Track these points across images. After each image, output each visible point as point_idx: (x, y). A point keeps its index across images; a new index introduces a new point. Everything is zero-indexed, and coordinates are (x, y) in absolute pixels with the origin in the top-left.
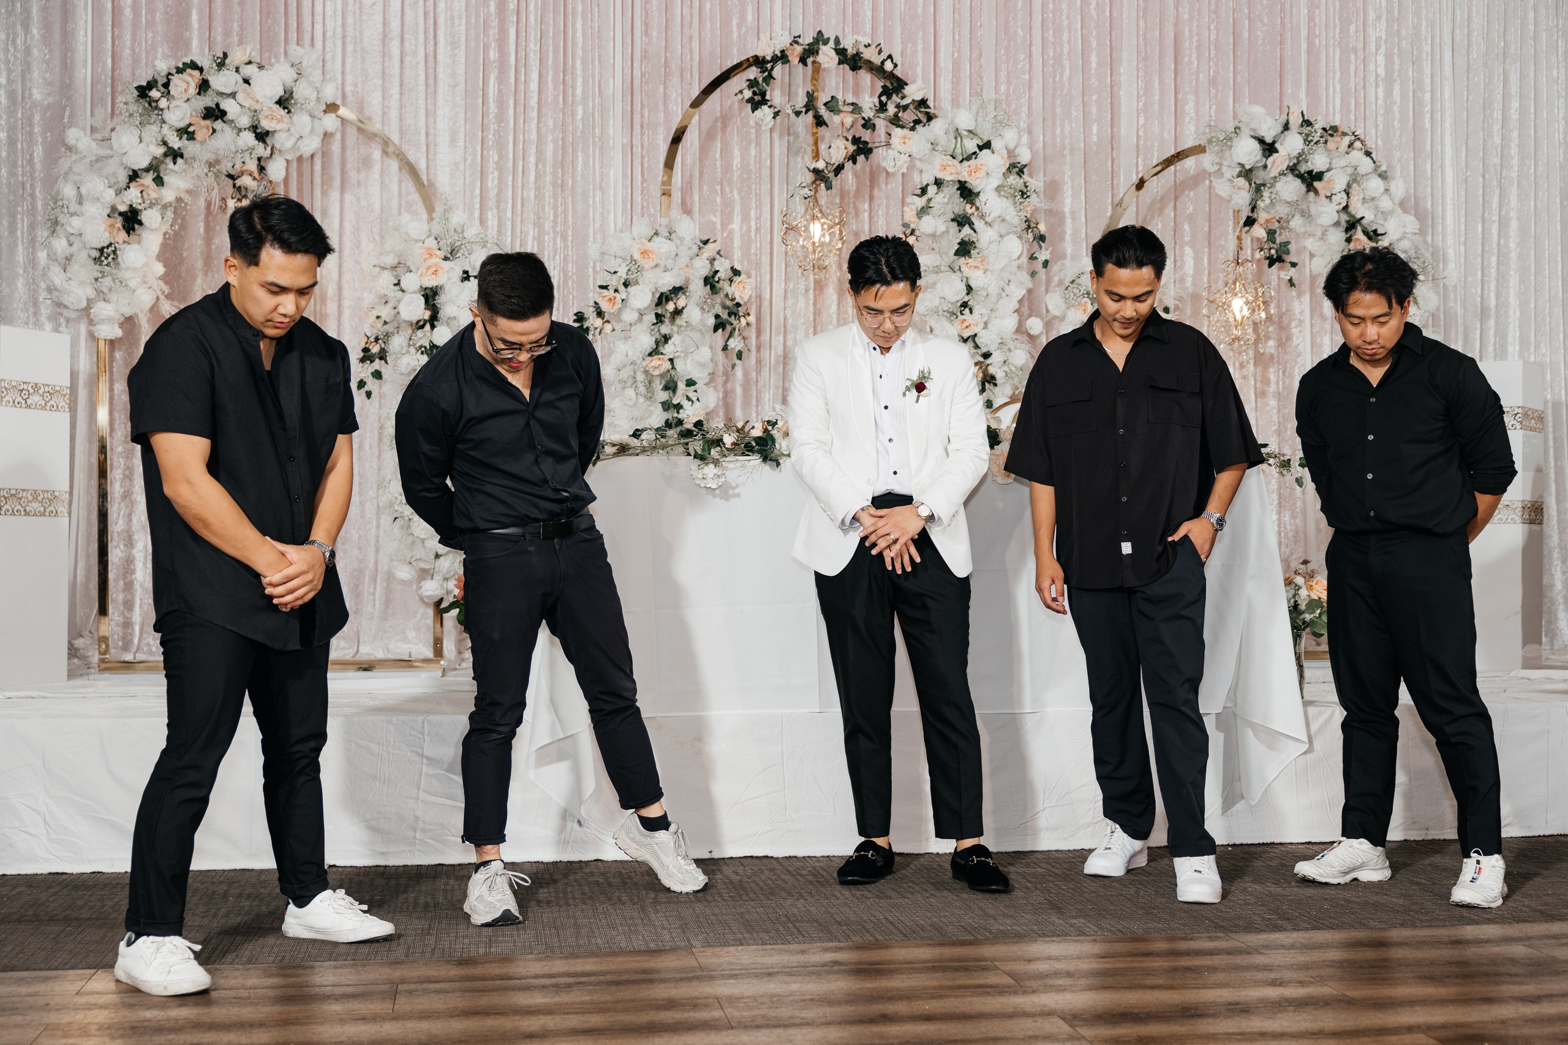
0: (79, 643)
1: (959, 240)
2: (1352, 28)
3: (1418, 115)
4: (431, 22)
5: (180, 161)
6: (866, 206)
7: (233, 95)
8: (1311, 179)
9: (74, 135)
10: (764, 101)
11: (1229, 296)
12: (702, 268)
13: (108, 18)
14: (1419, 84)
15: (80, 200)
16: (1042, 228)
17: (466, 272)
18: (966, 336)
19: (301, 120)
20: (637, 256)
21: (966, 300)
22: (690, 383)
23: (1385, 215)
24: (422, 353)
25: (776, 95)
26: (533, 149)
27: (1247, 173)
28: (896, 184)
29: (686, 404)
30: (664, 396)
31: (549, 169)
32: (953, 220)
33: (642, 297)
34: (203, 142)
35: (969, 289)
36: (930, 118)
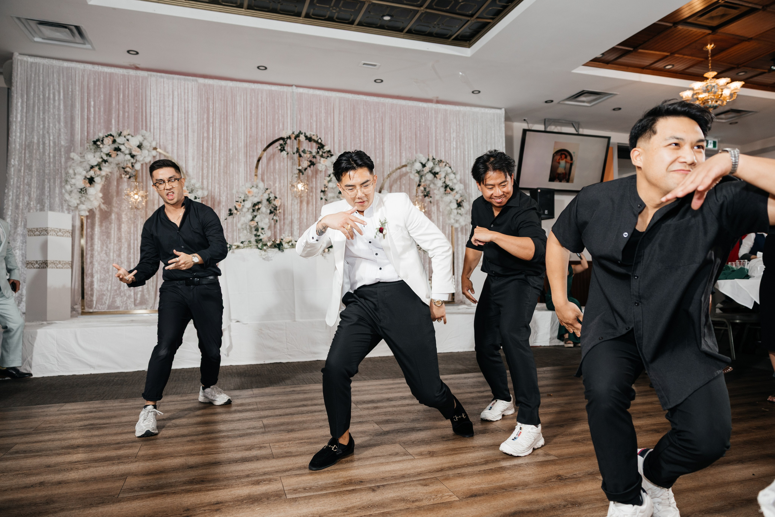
0: (76, 307)
2: (447, 134)
3: (464, 157)
4: (186, 125)
5: (107, 163)
6: (314, 180)
7: (123, 144)
8: (435, 174)
9: (72, 155)
10: (284, 150)
12: (266, 196)
13: (86, 121)
14: (464, 149)
15: (75, 174)
19: (145, 152)
20: (247, 193)
22: (262, 229)
23: (455, 184)
25: (288, 148)
26: (217, 162)
27: (418, 172)
28: (323, 174)
29: (261, 235)
30: (255, 233)
31: (222, 168)
33: (248, 204)
34: (114, 158)
36: (332, 155)
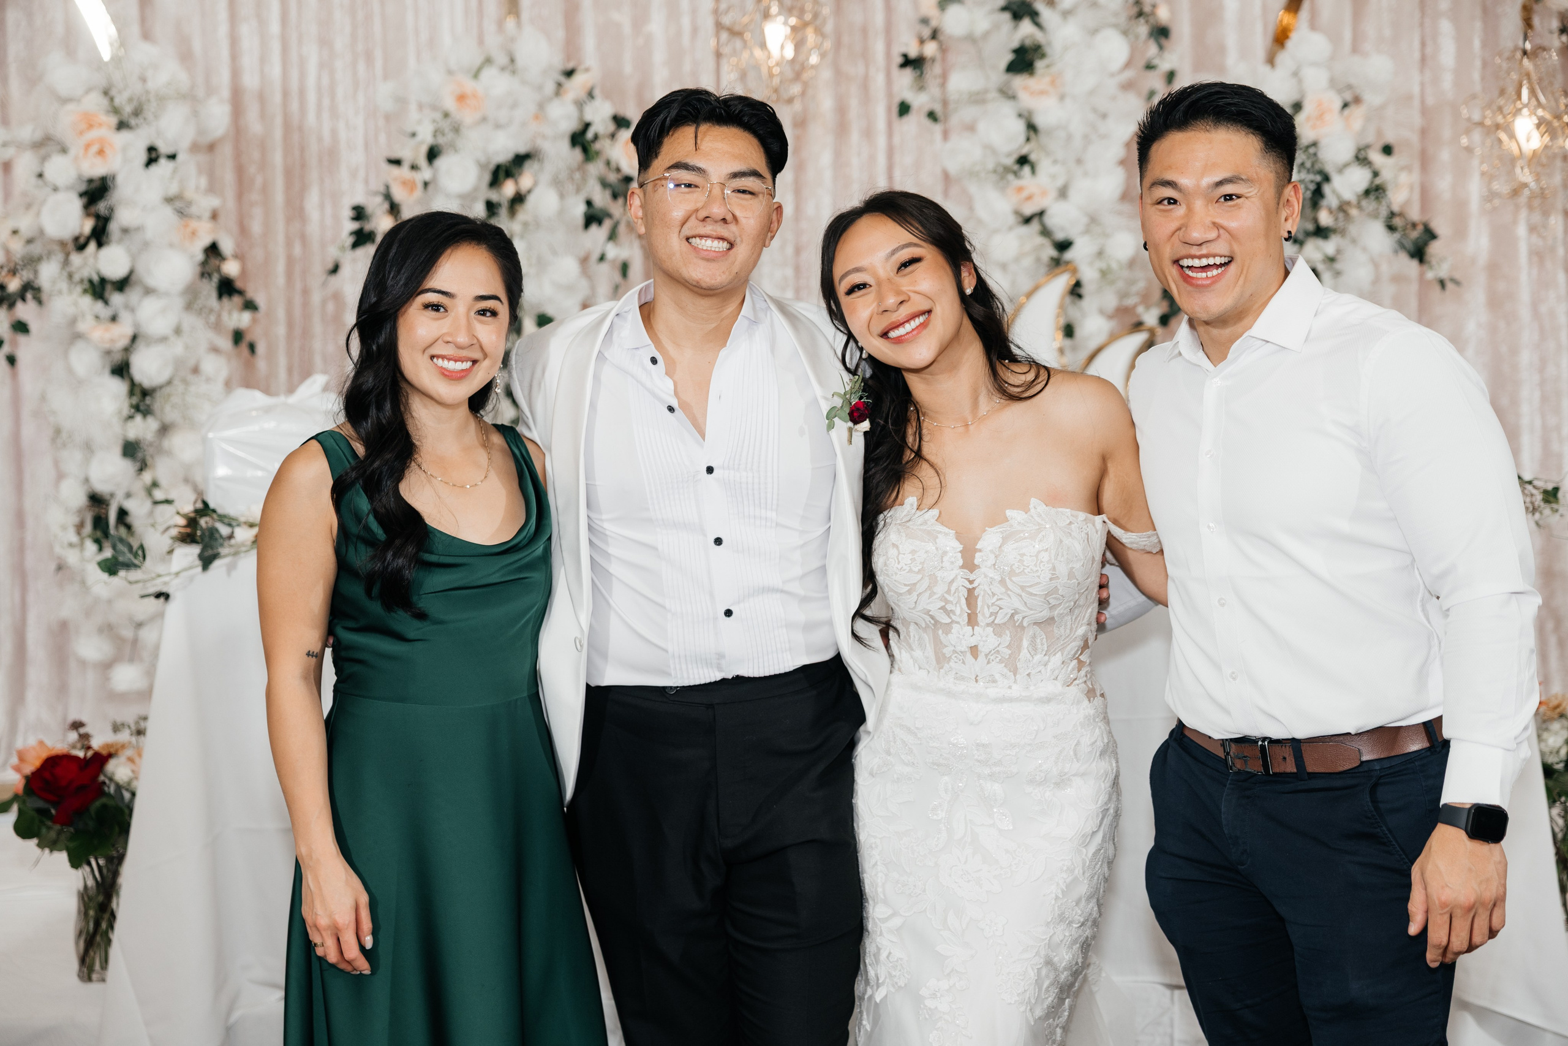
1: (1015, 44)
11: (1509, 108)
12: (562, 120)
16: (1163, 14)
17: (151, 149)
18: (1028, 211)
20: (450, 104)
21: (1024, 151)
24: (85, 291)
32: (1004, 9)
33: (464, 173)
35: (1032, 128)
